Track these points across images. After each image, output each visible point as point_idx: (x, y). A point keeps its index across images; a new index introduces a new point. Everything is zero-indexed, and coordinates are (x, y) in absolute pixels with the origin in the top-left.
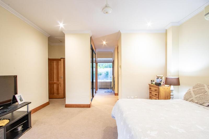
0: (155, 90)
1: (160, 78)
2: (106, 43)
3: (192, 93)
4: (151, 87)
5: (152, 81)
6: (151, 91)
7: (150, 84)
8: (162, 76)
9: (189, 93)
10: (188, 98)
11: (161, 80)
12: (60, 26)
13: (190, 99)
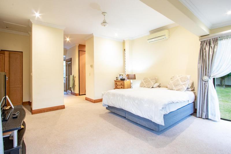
0: (121, 84)
1: (121, 75)
2: (69, 40)
3: (144, 82)
4: (117, 83)
5: (116, 78)
6: (116, 86)
7: (116, 80)
8: (123, 74)
9: (142, 83)
10: (142, 86)
11: (122, 77)
12: (35, 16)
13: (144, 86)
